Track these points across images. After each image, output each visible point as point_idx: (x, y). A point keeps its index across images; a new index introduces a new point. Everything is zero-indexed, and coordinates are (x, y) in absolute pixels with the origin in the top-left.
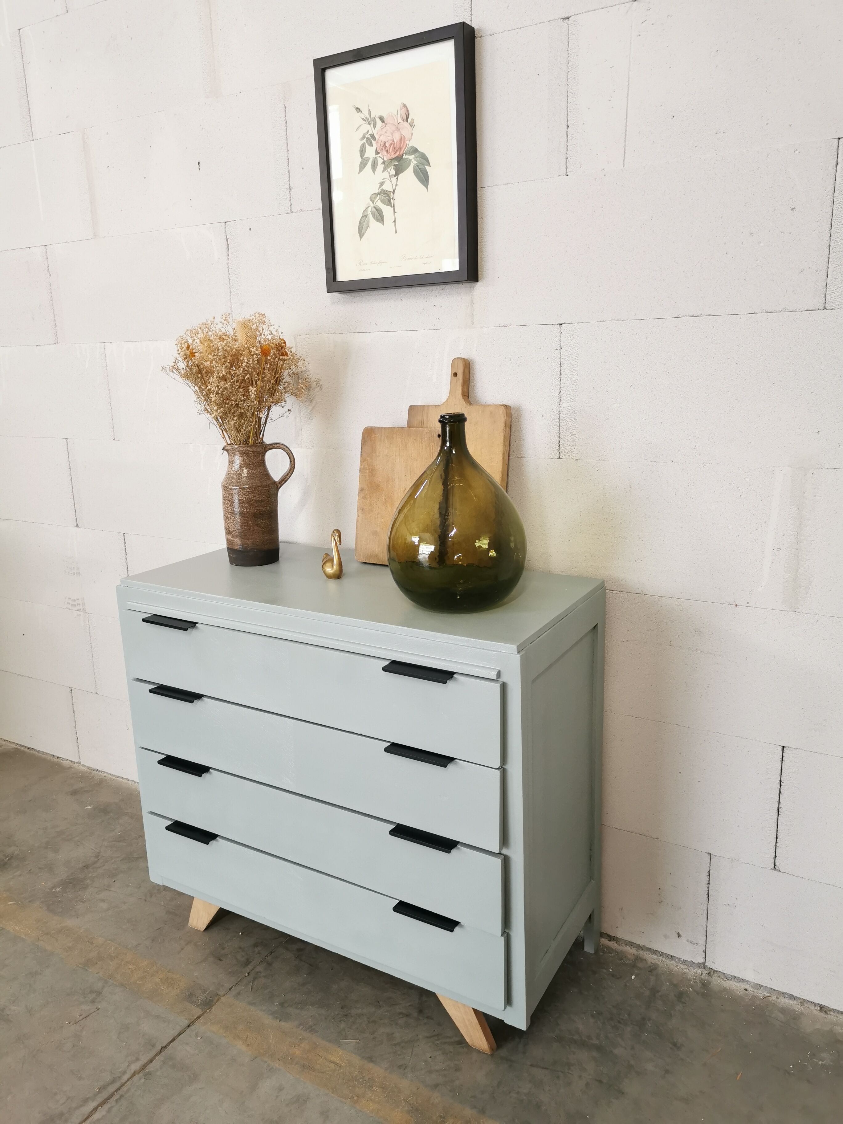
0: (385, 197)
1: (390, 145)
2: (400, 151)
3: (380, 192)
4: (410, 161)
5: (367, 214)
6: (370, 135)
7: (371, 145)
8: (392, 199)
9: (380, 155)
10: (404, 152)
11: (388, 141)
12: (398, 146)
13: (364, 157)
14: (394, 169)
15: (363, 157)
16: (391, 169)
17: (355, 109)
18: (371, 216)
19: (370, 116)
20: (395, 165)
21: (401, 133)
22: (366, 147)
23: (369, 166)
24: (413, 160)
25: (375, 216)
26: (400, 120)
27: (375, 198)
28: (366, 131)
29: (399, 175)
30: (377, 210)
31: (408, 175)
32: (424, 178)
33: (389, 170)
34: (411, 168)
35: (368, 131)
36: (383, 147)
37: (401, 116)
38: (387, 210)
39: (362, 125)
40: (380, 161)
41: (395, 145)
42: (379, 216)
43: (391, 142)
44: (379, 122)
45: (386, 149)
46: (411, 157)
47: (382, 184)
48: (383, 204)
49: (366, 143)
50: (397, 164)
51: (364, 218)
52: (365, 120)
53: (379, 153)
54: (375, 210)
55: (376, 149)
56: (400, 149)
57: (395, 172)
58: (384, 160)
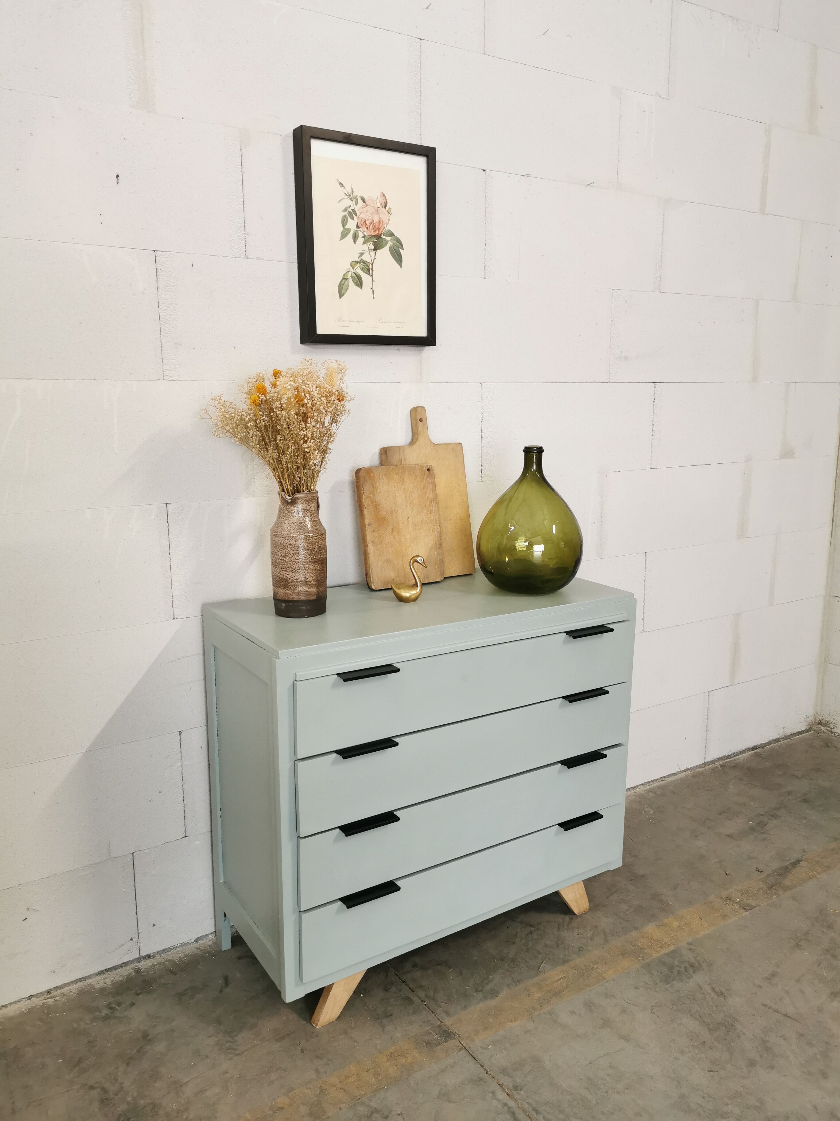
0: (364, 266)
1: (371, 223)
2: (379, 231)
3: (360, 261)
4: (387, 242)
5: (347, 277)
6: (352, 210)
7: (353, 219)
8: (371, 269)
9: (360, 229)
10: (382, 233)
11: (368, 220)
12: (377, 227)
13: (345, 228)
14: (373, 244)
15: (345, 226)
16: (370, 244)
17: (338, 183)
18: (351, 279)
19: (353, 194)
20: (373, 241)
21: (380, 216)
22: (347, 219)
23: (350, 236)
24: (390, 241)
25: (355, 280)
26: (379, 206)
27: (355, 265)
28: (348, 206)
29: (377, 251)
30: (357, 276)
31: (385, 253)
32: (398, 258)
33: (368, 244)
34: (387, 247)
35: (350, 206)
36: (364, 223)
37: (381, 202)
38: (365, 277)
39: (344, 199)
40: (361, 235)
41: (375, 225)
42: (359, 282)
43: (371, 221)
44: (360, 201)
45: (366, 226)
46: (388, 239)
47: (361, 254)
48: (363, 272)
49: (347, 215)
50: (376, 241)
51: (344, 281)
52: (348, 196)
53: (360, 228)
54: (355, 275)
55: (357, 223)
56: (379, 229)
57: (373, 247)
58: (364, 234)
